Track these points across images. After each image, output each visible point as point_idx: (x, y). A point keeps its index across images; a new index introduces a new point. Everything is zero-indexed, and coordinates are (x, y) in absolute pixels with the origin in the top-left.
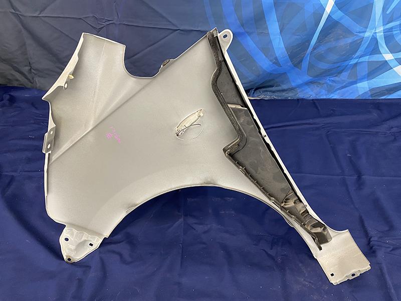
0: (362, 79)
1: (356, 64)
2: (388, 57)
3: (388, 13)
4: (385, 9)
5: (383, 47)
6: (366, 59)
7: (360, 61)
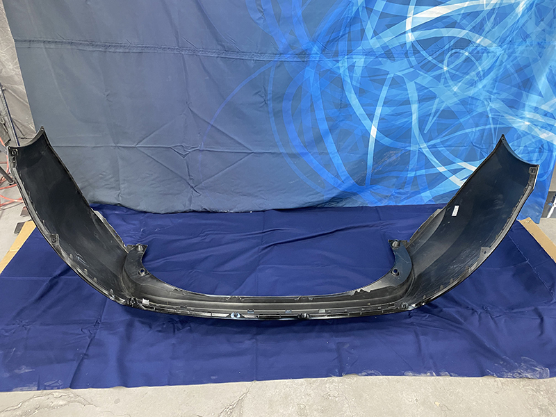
0: (424, 190)
1: (415, 177)
2: (442, 169)
3: (425, 132)
4: (421, 129)
5: (434, 160)
6: (423, 172)
7: (417, 174)
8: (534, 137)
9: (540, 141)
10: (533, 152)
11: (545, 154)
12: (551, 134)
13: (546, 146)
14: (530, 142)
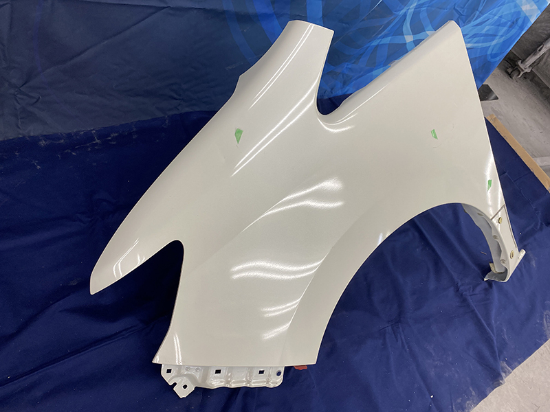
1: (377, 46)
2: (409, 39)
6: (387, 40)
7: (381, 43)
8: (516, 6)
9: (519, 13)
10: (504, 25)
11: (514, 31)
12: (535, 7)
13: (520, 22)
14: (508, 12)
